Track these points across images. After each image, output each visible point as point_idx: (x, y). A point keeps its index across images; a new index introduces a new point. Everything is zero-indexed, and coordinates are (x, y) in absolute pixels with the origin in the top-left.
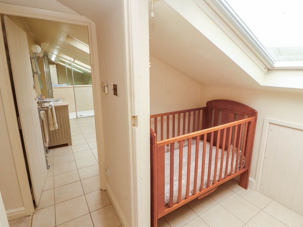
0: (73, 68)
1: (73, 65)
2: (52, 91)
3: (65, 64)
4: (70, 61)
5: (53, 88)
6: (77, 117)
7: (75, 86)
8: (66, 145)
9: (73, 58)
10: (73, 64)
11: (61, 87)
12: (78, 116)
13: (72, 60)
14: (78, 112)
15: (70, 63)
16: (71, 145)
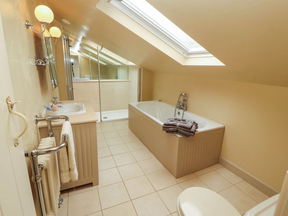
0: (100, 62)
1: (101, 57)
2: (72, 89)
3: (89, 55)
4: (97, 50)
5: (74, 82)
6: (101, 121)
7: (101, 80)
8: (91, 185)
9: (101, 45)
10: (100, 55)
11: (84, 82)
12: (103, 120)
13: (100, 47)
14: (102, 112)
15: (96, 53)
16: (97, 184)
